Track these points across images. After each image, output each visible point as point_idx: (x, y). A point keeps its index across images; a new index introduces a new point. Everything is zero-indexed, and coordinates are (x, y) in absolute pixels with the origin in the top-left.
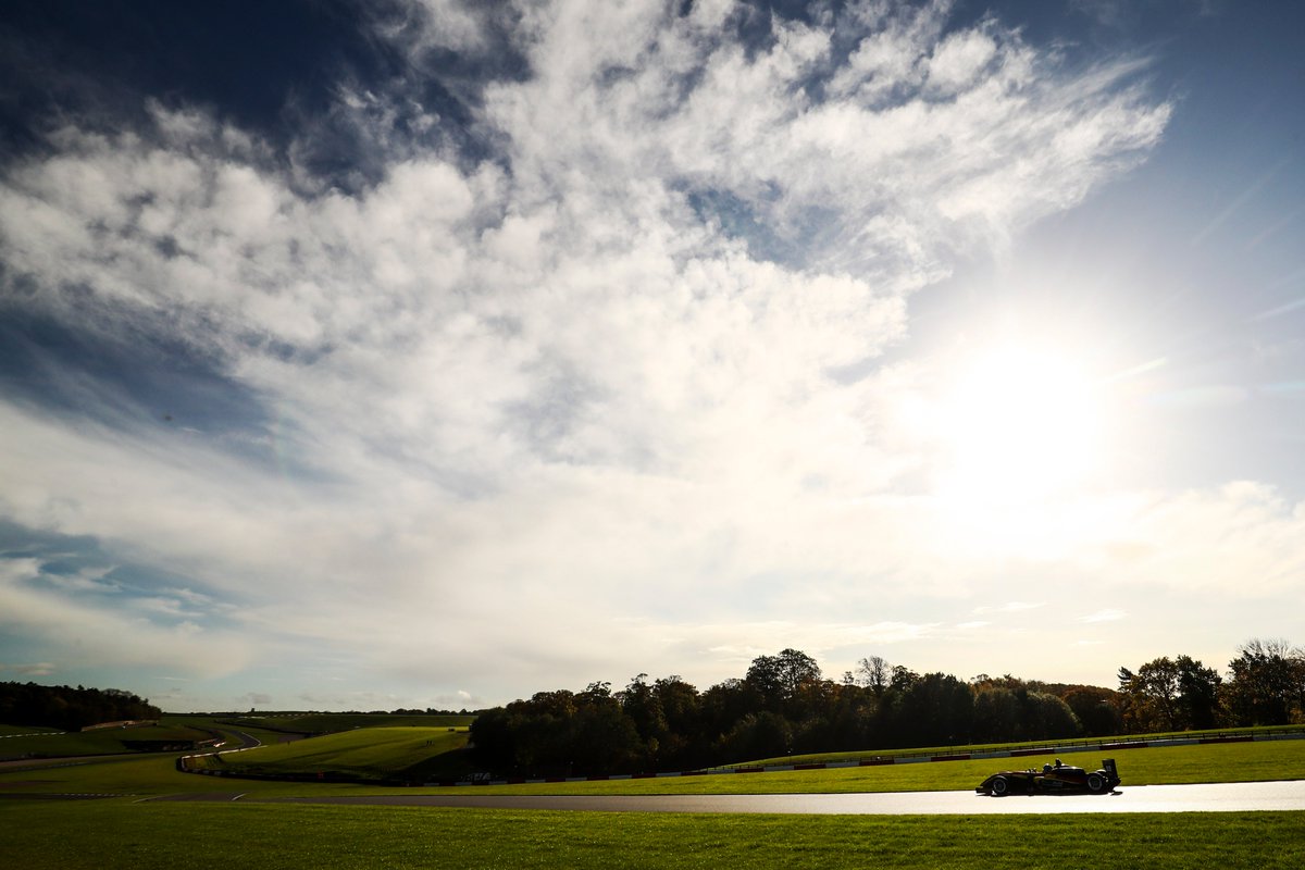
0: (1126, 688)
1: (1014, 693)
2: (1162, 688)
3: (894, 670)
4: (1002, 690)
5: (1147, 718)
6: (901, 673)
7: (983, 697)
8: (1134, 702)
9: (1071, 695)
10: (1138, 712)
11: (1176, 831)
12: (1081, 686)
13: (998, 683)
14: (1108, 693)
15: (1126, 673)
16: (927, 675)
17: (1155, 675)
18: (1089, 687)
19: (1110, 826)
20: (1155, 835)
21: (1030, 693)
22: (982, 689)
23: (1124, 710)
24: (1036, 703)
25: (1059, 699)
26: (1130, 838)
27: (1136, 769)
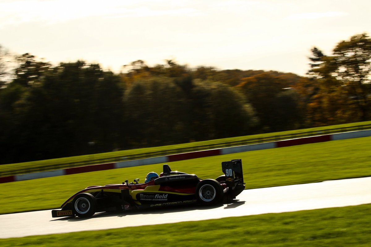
0: (316, 71)
1: (177, 83)
2: (357, 70)
3: (18, 59)
4: (160, 79)
5: (334, 106)
6: (28, 63)
7: (139, 89)
8: (323, 88)
9: (249, 83)
10: (325, 100)
11: (350, 225)
12: (261, 72)
13: (157, 71)
14: (292, 79)
15: (318, 54)
16: (63, 65)
17: (350, 54)
18: (271, 72)
19: (278, 226)
20: (327, 230)
21: (197, 82)
22: (138, 80)
23: (309, 99)
24: (204, 95)
25: (231, 89)
26: (298, 236)
27: (315, 165)
